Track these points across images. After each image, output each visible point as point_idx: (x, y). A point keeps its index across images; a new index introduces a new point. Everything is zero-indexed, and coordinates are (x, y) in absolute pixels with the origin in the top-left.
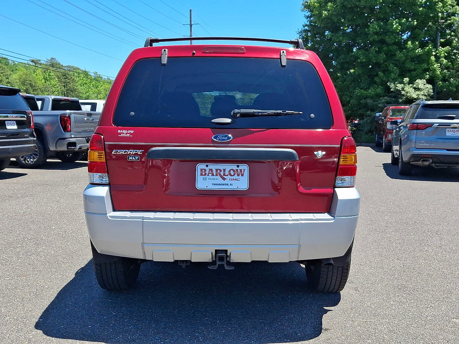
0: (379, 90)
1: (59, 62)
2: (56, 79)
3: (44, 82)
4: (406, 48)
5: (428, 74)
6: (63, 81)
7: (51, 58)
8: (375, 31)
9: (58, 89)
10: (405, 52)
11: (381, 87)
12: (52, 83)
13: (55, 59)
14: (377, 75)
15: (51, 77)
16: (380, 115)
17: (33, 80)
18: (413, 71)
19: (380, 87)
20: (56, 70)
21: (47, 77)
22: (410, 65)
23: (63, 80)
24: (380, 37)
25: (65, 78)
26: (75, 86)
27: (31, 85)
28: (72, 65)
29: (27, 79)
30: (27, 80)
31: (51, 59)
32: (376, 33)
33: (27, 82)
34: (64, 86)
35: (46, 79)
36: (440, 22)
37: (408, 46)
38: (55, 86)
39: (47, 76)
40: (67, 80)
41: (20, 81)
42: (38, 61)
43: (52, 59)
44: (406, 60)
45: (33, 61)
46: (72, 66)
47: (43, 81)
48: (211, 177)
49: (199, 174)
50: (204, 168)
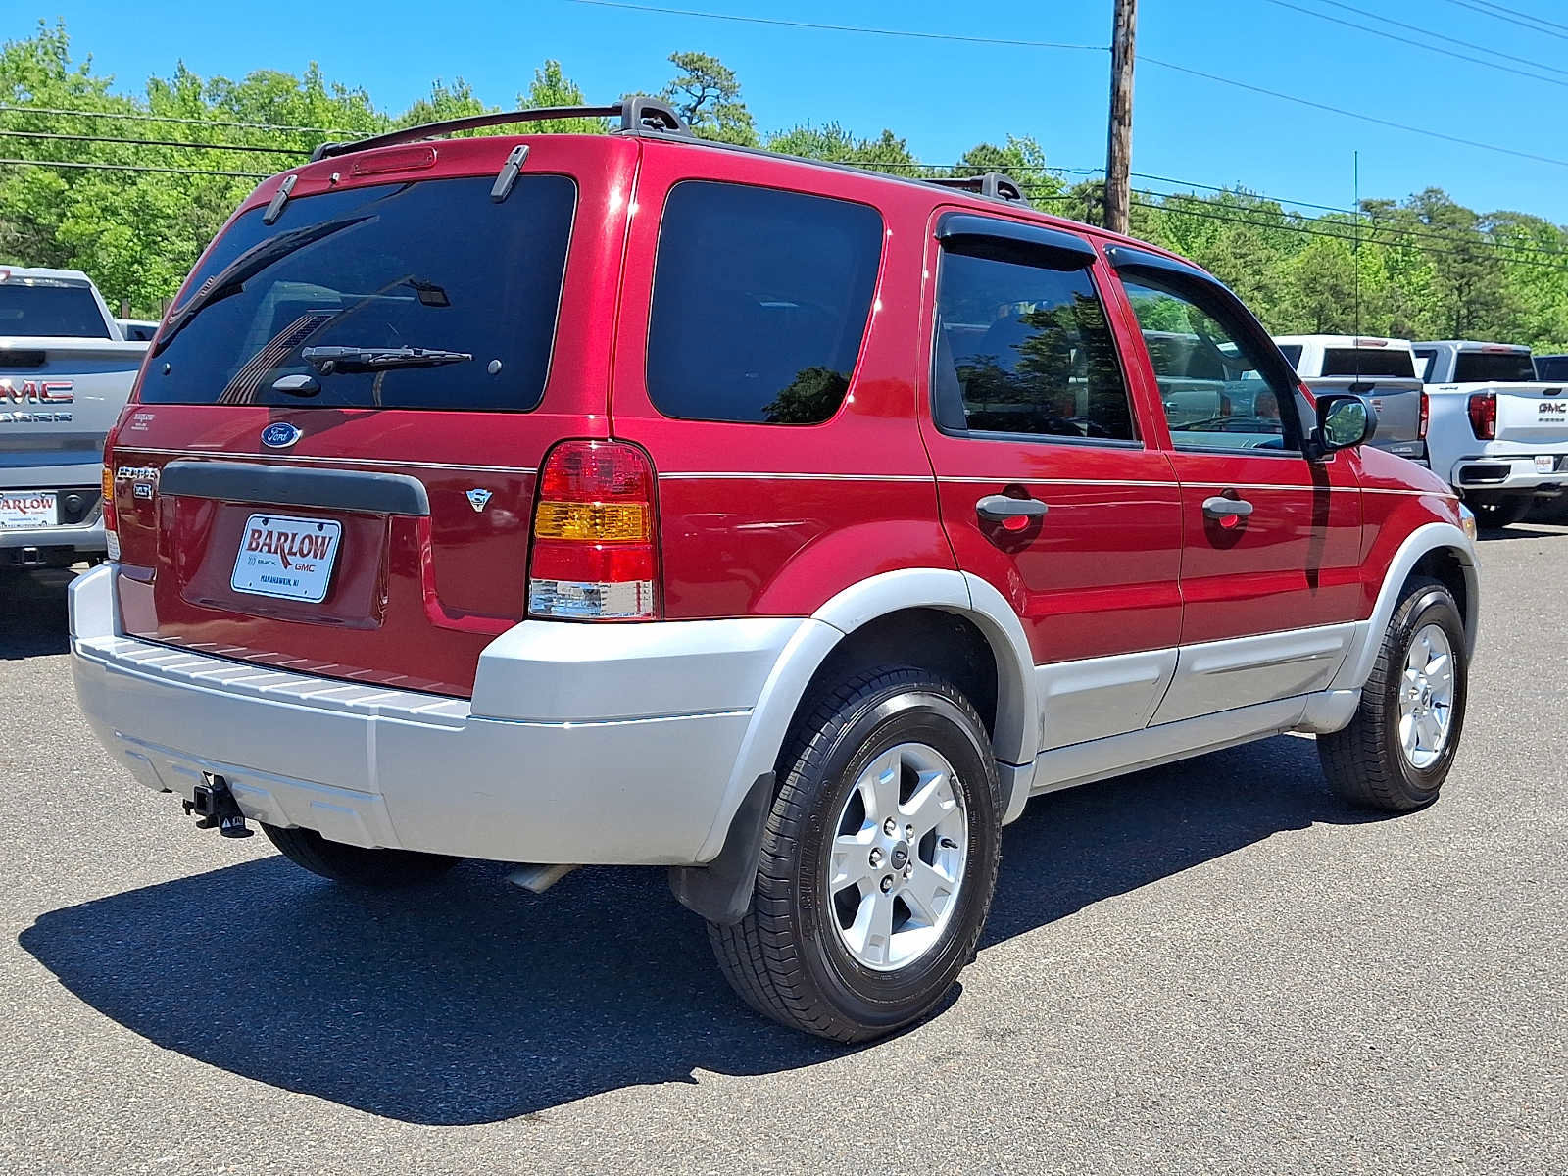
1: (1455, 203)
2: (1430, 264)
3: (1387, 278)
6: (1456, 270)
7: (1424, 190)
9: (1435, 299)
12: (1414, 280)
13: (1441, 193)
15: (1412, 259)
17: (1344, 272)
20: (1435, 234)
21: (1398, 260)
23: (1458, 268)
25: (1464, 260)
26: (1499, 285)
27: (1335, 291)
28: (1513, 210)
29: (1324, 272)
30: (1323, 277)
31: (1427, 192)
33: (1325, 281)
34: (1457, 289)
35: (1393, 269)
38: (1422, 292)
39: (1400, 257)
40: (1473, 267)
41: (1299, 280)
42: (1387, 204)
43: (1430, 192)
45: (1367, 206)
46: (1511, 212)
47: (1384, 273)
48: (264, 555)
49: (246, 546)
50: (260, 526)
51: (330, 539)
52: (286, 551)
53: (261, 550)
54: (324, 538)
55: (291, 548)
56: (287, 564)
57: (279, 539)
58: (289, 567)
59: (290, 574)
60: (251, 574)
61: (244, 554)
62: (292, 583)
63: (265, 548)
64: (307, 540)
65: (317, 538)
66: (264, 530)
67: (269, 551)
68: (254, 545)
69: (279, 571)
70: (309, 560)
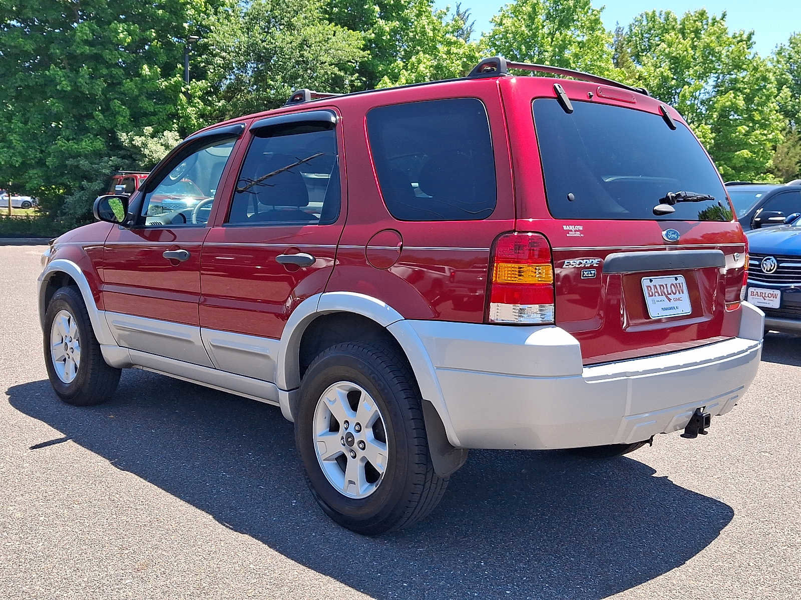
0: (99, 144)
4: (139, 75)
5: (175, 123)
8: (86, 37)
10: (139, 82)
11: (101, 138)
14: (90, 116)
16: (123, 188)
18: (151, 115)
19: (98, 138)
22: (148, 105)
24: (95, 51)
32: (87, 42)
36: (191, 38)
37: (144, 72)
44: (139, 96)
48: (658, 298)
49: (647, 295)
50: (649, 284)
51: (682, 283)
52: (666, 293)
53: (655, 296)
54: (679, 284)
55: (668, 292)
56: (669, 300)
57: (661, 288)
58: (671, 301)
59: (673, 304)
60: (657, 308)
61: (649, 300)
62: (675, 308)
63: (657, 294)
64: (672, 286)
65: (676, 284)
66: (651, 285)
67: (659, 295)
68: (651, 294)
69: (667, 304)
70: (677, 296)
